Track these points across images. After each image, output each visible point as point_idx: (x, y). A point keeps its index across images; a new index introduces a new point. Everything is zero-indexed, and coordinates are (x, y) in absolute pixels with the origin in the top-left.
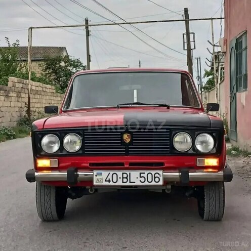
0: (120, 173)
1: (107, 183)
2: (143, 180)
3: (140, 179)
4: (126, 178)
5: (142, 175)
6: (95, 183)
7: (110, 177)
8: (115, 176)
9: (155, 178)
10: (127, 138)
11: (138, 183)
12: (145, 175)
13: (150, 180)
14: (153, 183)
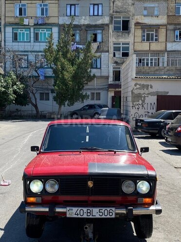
0: (85, 210)
1: (76, 216)
2: (101, 214)
3: (99, 213)
4: (90, 213)
5: (101, 211)
6: (68, 216)
7: (78, 212)
8: (82, 211)
9: (110, 213)
10: (90, 184)
11: (98, 216)
12: (103, 211)
13: (106, 214)
14: (108, 216)
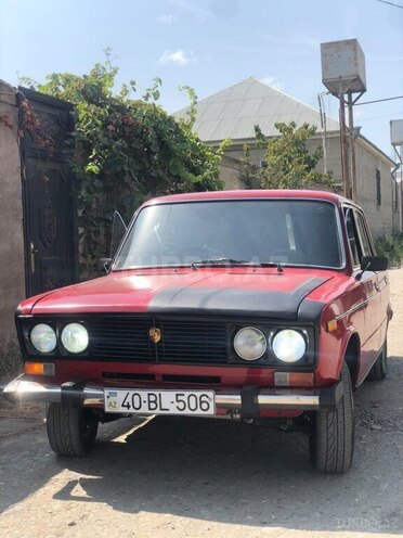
0: (144, 394)
1: (125, 410)
2: (181, 405)
3: (176, 404)
4: (155, 402)
5: (180, 398)
6: (107, 409)
7: (129, 400)
8: (136, 398)
9: (201, 402)
11: (173, 411)
12: (185, 398)
13: (193, 407)
14: (199, 412)
